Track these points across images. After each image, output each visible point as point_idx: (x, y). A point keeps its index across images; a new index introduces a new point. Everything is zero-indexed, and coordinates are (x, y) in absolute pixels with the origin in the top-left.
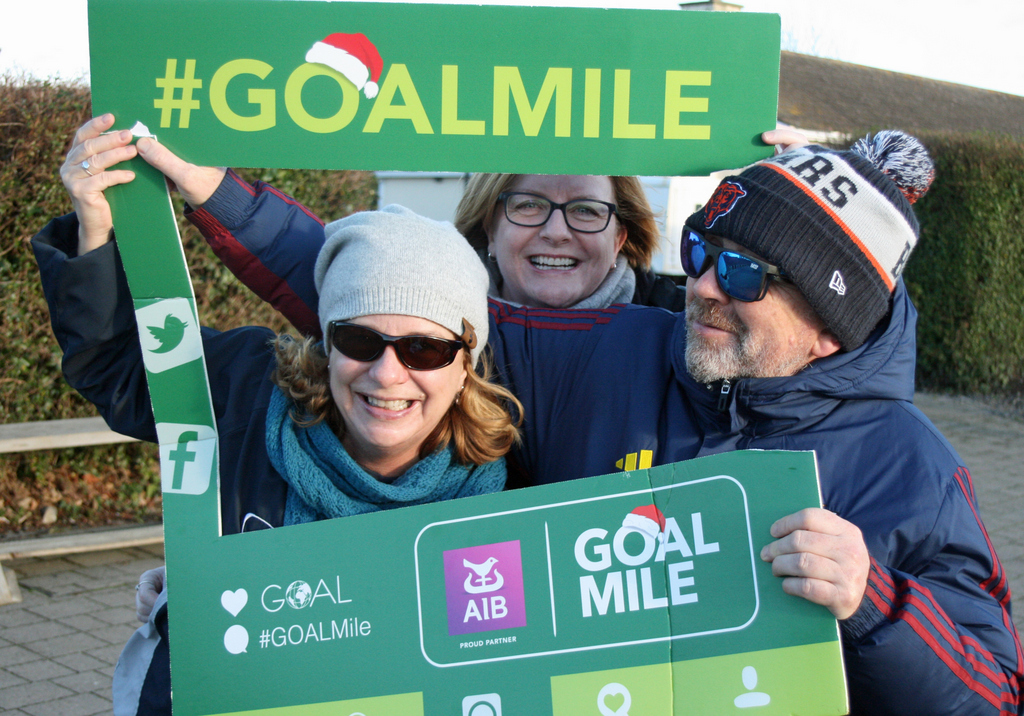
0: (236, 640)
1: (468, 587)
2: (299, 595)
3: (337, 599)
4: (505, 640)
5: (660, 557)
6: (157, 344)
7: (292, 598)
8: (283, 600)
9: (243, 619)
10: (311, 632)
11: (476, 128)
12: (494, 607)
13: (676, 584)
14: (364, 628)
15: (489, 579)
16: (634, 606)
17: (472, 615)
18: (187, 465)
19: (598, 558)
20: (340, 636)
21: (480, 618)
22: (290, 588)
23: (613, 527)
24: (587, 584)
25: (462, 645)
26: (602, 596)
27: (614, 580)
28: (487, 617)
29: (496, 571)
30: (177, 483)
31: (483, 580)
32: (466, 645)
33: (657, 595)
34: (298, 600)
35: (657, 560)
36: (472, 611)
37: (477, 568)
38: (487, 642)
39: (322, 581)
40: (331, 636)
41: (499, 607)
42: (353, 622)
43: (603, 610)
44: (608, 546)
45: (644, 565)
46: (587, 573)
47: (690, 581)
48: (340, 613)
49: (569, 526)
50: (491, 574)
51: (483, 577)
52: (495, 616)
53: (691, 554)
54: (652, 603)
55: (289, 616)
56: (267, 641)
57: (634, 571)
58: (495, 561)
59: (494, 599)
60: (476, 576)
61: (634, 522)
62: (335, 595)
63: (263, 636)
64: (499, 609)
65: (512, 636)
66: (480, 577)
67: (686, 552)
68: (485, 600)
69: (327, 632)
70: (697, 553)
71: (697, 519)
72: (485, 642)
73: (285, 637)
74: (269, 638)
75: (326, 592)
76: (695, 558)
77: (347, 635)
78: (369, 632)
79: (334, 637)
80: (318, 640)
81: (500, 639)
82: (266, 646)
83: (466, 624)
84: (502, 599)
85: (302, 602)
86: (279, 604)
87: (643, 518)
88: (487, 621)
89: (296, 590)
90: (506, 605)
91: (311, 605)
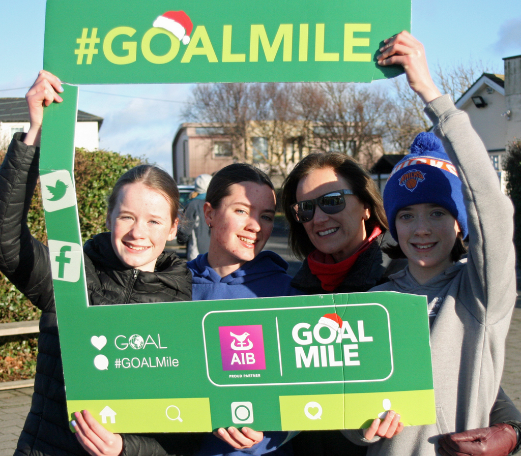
0: (101, 363)
1: (233, 346)
2: (136, 342)
3: (158, 346)
4: (254, 376)
5: (339, 341)
6: (51, 196)
7: (133, 343)
8: (128, 344)
9: (104, 351)
10: (145, 362)
11: (241, 58)
12: (248, 359)
14: (175, 363)
15: (245, 343)
16: (324, 364)
17: (236, 361)
18: (66, 265)
19: (305, 338)
20: (161, 366)
21: (240, 363)
22: (131, 338)
23: (313, 323)
24: (299, 351)
25: (230, 376)
26: (307, 358)
27: (313, 350)
28: (244, 363)
29: (248, 340)
30: (61, 274)
31: (242, 344)
32: (233, 376)
33: (337, 359)
34: (136, 345)
35: (337, 342)
36: (236, 359)
37: (238, 337)
38: (244, 375)
39: (149, 336)
40: (156, 365)
41: (250, 358)
42: (169, 359)
43: (307, 365)
44: (311, 332)
45: (330, 344)
46: (299, 345)
47: (356, 355)
48: (161, 354)
49: (289, 320)
50: (246, 341)
51: (242, 342)
52: (248, 363)
53: (357, 341)
54: (334, 363)
55: (130, 353)
56: (119, 365)
57: (325, 346)
58: (248, 334)
59: (247, 354)
60: (237, 342)
61: (324, 322)
62: (157, 343)
63: (117, 362)
64: (251, 359)
65: (258, 374)
66: (240, 342)
67: (354, 339)
68: (243, 354)
69: (154, 363)
70: (360, 341)
71: (360, 324)
72: (243, 376)
73: (129, 363)
74: (120, 363)
75: (152, 342)
76: (359, 343)
77: (165, 366)
78: (178, 365)
79: (158, 366)
80: (148, 366)
81: (252, 375)
82: (119, 367)
83: (232, 365)
84: (253, 355)
85: (138, 346)
86: (125, 346)
87: (330, 320)
88: (244, 365)
89: (135, 339)
90: (255, 358)
91: (144, 348)
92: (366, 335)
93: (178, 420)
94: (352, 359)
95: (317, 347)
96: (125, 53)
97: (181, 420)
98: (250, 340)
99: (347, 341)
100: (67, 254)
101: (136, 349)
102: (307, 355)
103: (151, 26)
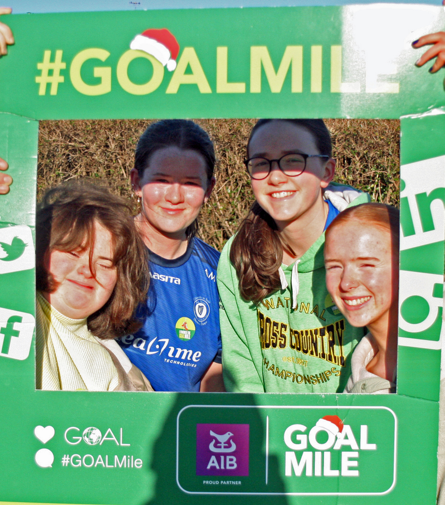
0: (45, 458)
1: (211, 447)
2: (92, 436)
4: (233, 483)
5: (337, 447)
6: (5, 254)
7: (87, 437)
8: (81, 438)
9: (49, 445)
10: (100, 461)
11: (239, 88)
12: (228, 462)
13: (345, 463)
14: (137, 463)
15: (227, 445)
16: (318, 473)
17: (213, 465)
18: (13, 338)
19: (299, 442)
20: (120, 466)
21: (218, 467)
22: (86, 431)
23: (310, 426)
24: (290, 457)
25: (204, 482)
26: (298, 464)
27: (307, 456)
29: (231, 441)
30: (5, 349)
31: (223, 445)
32: (207, 482)
33: (333, 468)
35: (335, 448)
36: (213, 462)
37: (219, 437)
38: (222, 482)
39: (109, 430)
40: (114, 465)
41: (231, 462)
42: (130, 458)
44: (306, 435)
45: (327, 450)
46: (290, 450)
47: (355, 464)
48: (121, 452)
50: (228, 442)
51: (223, 443)
52: (228, 467)
53: (358, 448)
54: (329, 472)
55: (83, 448)
56: (67, 462)
57: (320, 453)
58: (231, 434)
59: (228, 458)
60: (217, 442)
61: (323, 425)
63: (64, 458)
64: (232, 464)
65: (238, 481)
66: (221, 443)
67: (354, 446)
68: (222, 458)
69: (111, 462)
70: (361, 448)
71: (364, 429)
72: (220, 482)
73: (80, 461)
74: (69, 460)
76: (360, 451)
77: (125, 466)
78: (141, 466)
79: (116, 466)
80: (104, 466)
81: (230, 482)
82: (67, 465)
83: (208, 469)
84: (234, 458)
85: (94, 441)
86: (77, 440)
87: (330, 422)
88: (223, 470)
89: (90, 433)
90: (236, 462)
91: (101, 444)
96: (97, 81)
98: (233, 441)
100: (16, 326)
101: (90, 444)
102: (299, 461)
103: (127, 47)
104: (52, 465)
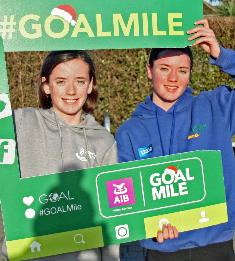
1: (115, 192)
2: (53, 198)
3: (68, 198)
4: (129, 208)
5: (176, 181)
7: (51, 198)
8: (48, 200)
9: (32, 206)
10: (59, 209)
12: (124, 198)
13: (181, 189)
14: (79, 207)
15: (122, 190)
17: (117, 201)
19: (157, 182)
20: (70, 210)
21: (120, 202)
22: (50, 195)
23: (161, 173)
24: (154, 190)
25: (114, 210)
28: (122, 201)
29: (124, 187)
31: (120, 190)
32: (116, 210)
33: (175, 192)
34: (54, 199)
35: (175, 182)
36: (117, 200)
37: (118, 186)
38: (123, 209)
39: (62, 192)
40: (67, 210)
41: (126, 198)
42: (75, 205)
44: (160, 178)
45: (171, 184)
46: (154, 187)
47: (185, 188)
48: (70, 203)
49: (148, 173)
50: (123, 188)
52: (125, 201)
53: (186, 180)
54: (174, 195)
56: (43, 213)
57: (168, 185)
58: (124, 184)
59: (124, 196)
60: (118, 189)
61: (168, 171)
63: (41, 212)
64: (126, 199)
65: (131, 207)
66: (119, 189)
67: (184, 179)
68: (121, 196)
69: (65, 209)
70: (187, 180)
71: (187, 170)
73: (49, 211)
74: (43, 212)
75: (64, 196)
76: (187, 181)
77: (73, 210)
78: (81, 208)
79: (68, 211)
80: (62, 212)
81: (127, 208)
82: (42, 215)
83: (115, 204)
84: (127, 196)
85: (55, 200)
86: (46, 201)
87: (171, 170)
88: (122, 203)
90: (128, 197)
91: (59, 201)
92: (190, 176)
93: (82, 242)
94: (183, 191)
95: (164, 186)
97: (84, 242)
99: (180, 181)
102: (159, 192)
104: (35, 216)
